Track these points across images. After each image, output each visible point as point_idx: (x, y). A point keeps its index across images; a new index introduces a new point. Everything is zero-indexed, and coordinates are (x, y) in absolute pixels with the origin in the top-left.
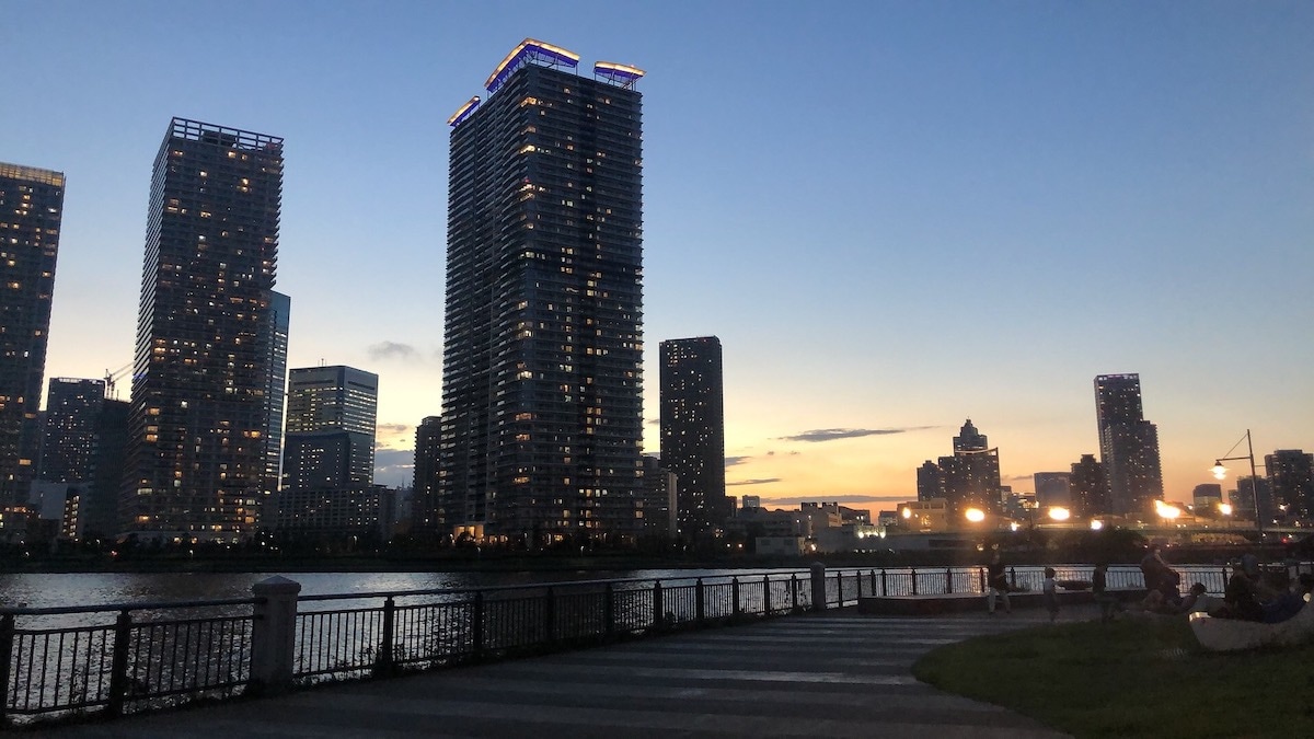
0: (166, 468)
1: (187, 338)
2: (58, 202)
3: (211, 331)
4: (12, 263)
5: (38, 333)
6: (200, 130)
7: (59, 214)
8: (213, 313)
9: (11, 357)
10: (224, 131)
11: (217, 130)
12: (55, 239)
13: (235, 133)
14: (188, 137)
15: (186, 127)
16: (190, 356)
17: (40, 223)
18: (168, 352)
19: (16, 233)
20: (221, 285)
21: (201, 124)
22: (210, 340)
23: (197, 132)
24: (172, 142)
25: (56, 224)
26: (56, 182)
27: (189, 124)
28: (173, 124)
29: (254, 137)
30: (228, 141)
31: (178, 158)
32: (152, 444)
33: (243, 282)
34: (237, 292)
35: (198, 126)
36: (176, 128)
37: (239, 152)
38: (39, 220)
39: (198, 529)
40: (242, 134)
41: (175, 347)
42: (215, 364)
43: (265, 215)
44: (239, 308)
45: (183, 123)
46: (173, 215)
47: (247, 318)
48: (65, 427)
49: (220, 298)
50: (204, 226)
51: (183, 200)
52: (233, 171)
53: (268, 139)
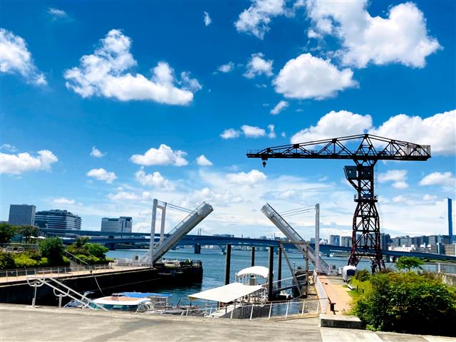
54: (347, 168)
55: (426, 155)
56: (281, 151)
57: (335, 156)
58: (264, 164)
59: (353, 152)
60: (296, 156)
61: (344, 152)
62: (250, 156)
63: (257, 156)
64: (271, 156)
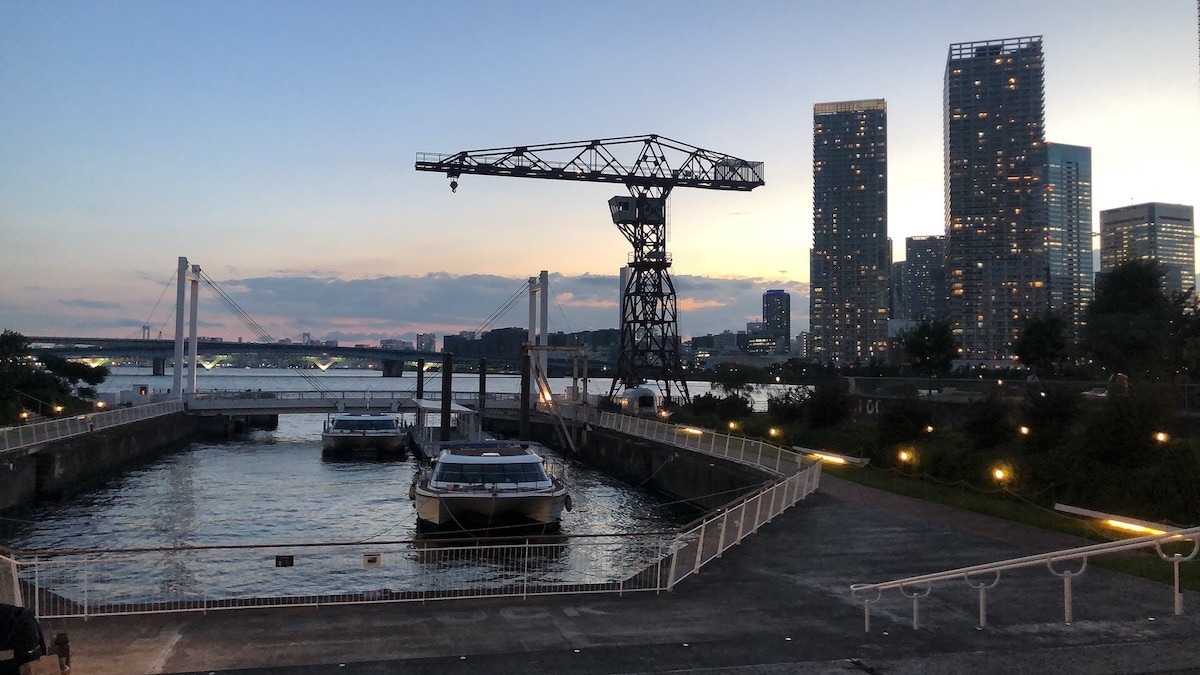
0: (970, 313)
1: (977, 214)
2: (883, 121)
3: (996, 206)
4: (858, 171)
5: (880, 219)
6: (972, 48)
7: (885, 130)
8: (995, 192)
9: (865, 239)
10: (990, 44)
11: (985, 44)
12: (884, 150)
13: (1000, 43)
14: (963, 57)
15: (961, 49)
16: (981, 227)
17: (873, 139)
18: (964, 227)
19: (859, 151)
20: (1000, 169)
21: (972, 43)
22: (995, 213)
23: (969, 51)
24: (952, 64)
25: (883, 138)
26: (880, 107)
27: (963, 46)
28: (951, 50)
29: (1017, 41)
30: (995, 51)
31: (957, 76)
32: (959, 296)
33: (1017, 163)
34: (1013, 173)
35: (969, 46)
36: (954, 52)
37: (1006, 57)
38: (872, 138)
39: (1000, 359)
40: (1006, 42)
41: (969, 222)
42: (1001, 230)
43: (1032, 105)
44: (1016, 184)
45: (958, 47)
46: (958, 121)
47: (1024, 192)
48: (920, 276)
49: (1001, 179)
50: (982, 124)
51: (964, 109)
52: (1002, 74)
53: (1028, 40)
54: (615, 202)
55: (757, 180)
56: (490, 161)
57: (594, 176)
58: (454, 185)
59: (629, 171)
60: (520, 172)
61: (609, 168)
62: (422, 166)
63: (438, 167)
64: (468, 170)
